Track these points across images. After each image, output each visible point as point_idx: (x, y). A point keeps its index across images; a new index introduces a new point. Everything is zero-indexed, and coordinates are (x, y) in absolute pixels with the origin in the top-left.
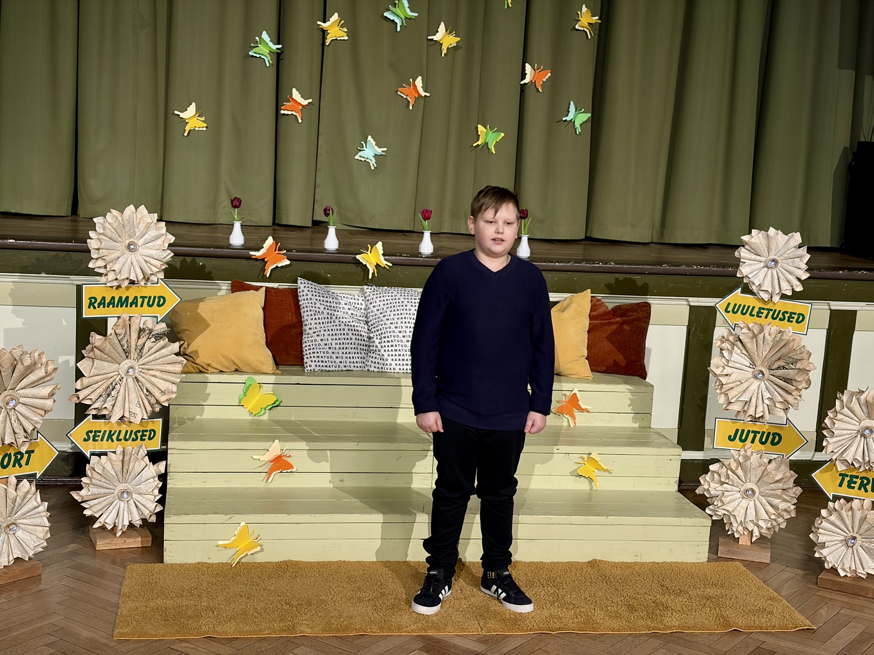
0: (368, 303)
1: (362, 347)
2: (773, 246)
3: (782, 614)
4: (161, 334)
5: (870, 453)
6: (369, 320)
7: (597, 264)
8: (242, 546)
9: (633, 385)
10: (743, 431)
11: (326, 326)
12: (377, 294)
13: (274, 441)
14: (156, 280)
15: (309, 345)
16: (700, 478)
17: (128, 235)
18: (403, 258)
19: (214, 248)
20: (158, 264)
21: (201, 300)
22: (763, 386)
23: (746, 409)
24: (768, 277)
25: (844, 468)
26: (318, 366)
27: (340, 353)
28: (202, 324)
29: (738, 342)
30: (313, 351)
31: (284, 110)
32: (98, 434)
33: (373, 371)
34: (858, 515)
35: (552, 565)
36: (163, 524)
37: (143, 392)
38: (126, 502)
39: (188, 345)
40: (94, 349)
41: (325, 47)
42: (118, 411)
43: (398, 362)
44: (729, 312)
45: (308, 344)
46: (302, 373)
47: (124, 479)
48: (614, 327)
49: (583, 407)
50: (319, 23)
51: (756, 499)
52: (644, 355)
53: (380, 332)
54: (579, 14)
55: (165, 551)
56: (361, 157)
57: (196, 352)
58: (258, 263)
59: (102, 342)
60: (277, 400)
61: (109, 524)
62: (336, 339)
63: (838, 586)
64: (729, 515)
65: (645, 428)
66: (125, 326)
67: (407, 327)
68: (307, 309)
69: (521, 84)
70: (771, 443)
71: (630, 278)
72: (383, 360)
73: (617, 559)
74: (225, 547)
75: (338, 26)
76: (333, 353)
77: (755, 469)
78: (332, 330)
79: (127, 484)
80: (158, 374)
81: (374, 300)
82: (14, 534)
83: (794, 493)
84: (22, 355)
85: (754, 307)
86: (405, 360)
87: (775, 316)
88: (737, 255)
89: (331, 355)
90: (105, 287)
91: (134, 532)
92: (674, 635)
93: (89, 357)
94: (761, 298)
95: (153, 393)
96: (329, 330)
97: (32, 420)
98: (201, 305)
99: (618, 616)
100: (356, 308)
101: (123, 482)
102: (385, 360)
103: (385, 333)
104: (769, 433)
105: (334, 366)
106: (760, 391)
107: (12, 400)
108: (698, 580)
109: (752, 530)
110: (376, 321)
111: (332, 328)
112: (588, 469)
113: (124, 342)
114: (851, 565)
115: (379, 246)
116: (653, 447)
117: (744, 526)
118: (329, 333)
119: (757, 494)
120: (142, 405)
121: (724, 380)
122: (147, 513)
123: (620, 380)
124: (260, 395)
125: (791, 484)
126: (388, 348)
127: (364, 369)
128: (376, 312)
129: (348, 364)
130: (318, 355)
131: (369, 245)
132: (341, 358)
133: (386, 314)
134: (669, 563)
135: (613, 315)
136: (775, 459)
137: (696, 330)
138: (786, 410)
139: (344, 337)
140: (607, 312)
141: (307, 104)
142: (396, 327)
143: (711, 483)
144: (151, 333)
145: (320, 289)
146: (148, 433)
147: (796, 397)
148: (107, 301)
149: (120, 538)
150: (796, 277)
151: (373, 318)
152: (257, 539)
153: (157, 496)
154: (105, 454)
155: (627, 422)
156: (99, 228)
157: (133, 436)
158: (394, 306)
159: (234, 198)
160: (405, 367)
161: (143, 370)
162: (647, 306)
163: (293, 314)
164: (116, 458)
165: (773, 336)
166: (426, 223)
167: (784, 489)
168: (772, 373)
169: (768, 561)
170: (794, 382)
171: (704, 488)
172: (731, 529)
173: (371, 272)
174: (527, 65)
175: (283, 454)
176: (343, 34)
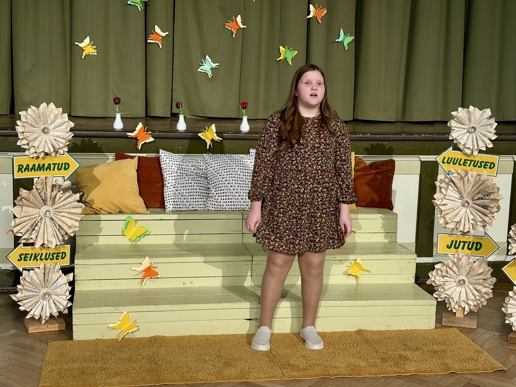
0: (207, 165)
1: (204, 194)
2: (473, 118)
3: (484, 361)
4: (67, 188)
6: (208, 176)
7: (358, 135)
8: (125, 327)
9: (384, 215)
10: (456, 241)
11: (179, 181)
12: (213, 159)
13: (145, 258)
14: (63, 153)
15: (168, 194)
16: (429, 274)
17: (43, 123)
18: (230, 134)
19: (103, 131)
20: (64, 141)
21: (95, 166)
22: (468, 211)
23: (457, 227)
24: (470, 139)
26: (174, 208)
27: (189, 198)
28: (96, 182)
29: (451, 183)
30: (171, 198)
31: (150, 40)
32: (27, 256)
33: (212, 210)
35: (332, 333)
36: (72, 314)
37: (56, 227)
38: (48, 301)
39: (87, 196)
40: (23, 199)
42: (40, 240)
43: (228, 204)
44: (445, 163)
45: (167, 193)
46: (164, 212)
47: (46, 285)
48: (371, 176)
51: (467, 287)
52: (391, 194)
53: (215, 184)
55: (74, 332)
56: (201, 69)
57: (93, 200)
58: (133, 140)
59: (28, 194)
60: (147, 231)
61: (36, 316)
62: (186, 190)
64: (449, 297)
65: (393, 242)
66: (42, 183)
67: (233, 180)
68: (166, 170)
69: (308, 19)
70: (475, 249)
71: (381, 144)
72: (218, 202)
73: (375, 329)
74: (114, 328)
76: (184, 199)
77: (465, 266)
78: (183, 183)
79: (48, 289)
80: (66, 215)
81: (211, 163)
83: (491, 282)
86: (233, 202)
87: (475, 165)
88: (449, 125)
89: (183, 200)
90: (28, 158)
91: (54, 320)
92: (412, 376)
93: (19, 205)
94: (465, 153)
95: (63, 228)
96: (181, 184)
98: (95, 169)
99: (375, 365)
100: (199, 169)
101: (45, 287)
102: (219, 202)
103: (218, 184)
104: (473, 243)
105: (185, 208)
106: (467, 215)
108: (429, 341)
109: (464, 307)
110: (212, 177)
112: (354, 270)
113: (42, 194)
115: (213, 127)
116: (398, 254)
117: (459, 304)
118: (181, 185)
119: (467, 283)
120: (56, 236)
121: (442, 208)
122: (62, 308)
123: (375, 211)
124: (136, 228)
125: (489, 275)
126: (221, 195)
127: (205, 209)
128: (212, 171)
129: (195, 206)
130: (174, 200)
132: (190, 202)
133: (219, 172)
134: (409, 330)
135: (370, 169)
136: (478, 259)
137: (425, 177)
138: (484, 226)
139: (191, 188)
140: (365, 166)
141: (165, 35)
142: (226, 181)
143: (436, 277)
144: (60, 188)
145: (174, 156)
146: (61, 255)
147: (491, 218)
148: (30, 167)
149: (44, 325)
150: (488, 138)
151: (210, 175)
152: (135, 322)
154: (33, 269)
155: (380, 239)
156: (23, 119)
157: (51, 257)
158: (224, 167)
159: (116, 98)
160: (232, 207)
161: (56, 213)
162: (392, 162)
163: (157, 173)
164: (40, 272)
165: (474, 178)
166: (244, 111)
167: (484, 279)
168: (474, 202)
169: (475, 327)
170: (489, 208)
171: (431, 280)
172: (451, 307)
173: (208, 144)
174: (311, 5)
175: (151, 266)
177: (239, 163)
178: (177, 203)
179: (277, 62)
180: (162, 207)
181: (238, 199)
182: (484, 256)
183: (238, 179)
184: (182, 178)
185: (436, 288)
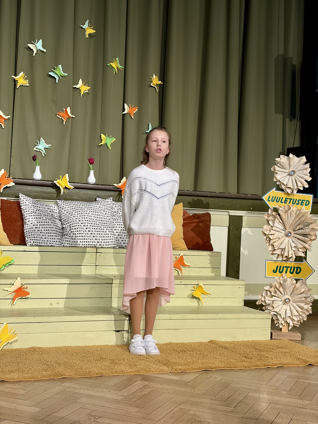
0: (61, 209)
1: (59, 233)
2: (292, 164)
8: (4, 338)
9: (211, 252)
10: (281, 267)
11: (38, 220)
12: (66, 204)
15: (29, 231)
22: (290, 240)
23: (282, 253)
24: (290, 181)
26: (35, 242)
27: (47, 235)
29: (278, 216)
30: (31, 234)
33: (67, 246)
41: (16, 90)
43: (81, 241)
44: (270, 201)
45: (27, 230)
48: (195, 224)
49: (186, 264)
50: (12, 76)
51: (291, 304)
53: (69, 224)
54: (152, 79)
56: (37, 148)
60: (13, 261)
62: (44, 228)
64: (277, 314)
65: (218, 276)
67: (85, 220)
68: (26, 210)
69: (123, 114)
70: (296, 273)
71: (200, 199)
72: (73, 239)
73: (223, 340)
75: (23, 79)
76: (43, 235)
77: (290, 286)
81: (64, 207)
83: (310, 300)
85: (282, 198)
86: (86, 239)
87: (294, 203)
88: (272, 170)
94: (286, 192)
96: (40, 222)
100: (54, 212)
102: (74, 239)
103: (73, 224)
104: (294, 267)
105: (44, 243)
106: (290, 243)
109: (289, 323)
110: (66, 218)
111: (42, 221)
112: (197, 294)
115: (67, 176)
117: (285, 320)
118: (40, 224)
119: (291, 301)
121: (271, 237)
124: (1, 257)
125: (309, 295)
126: (75, 232)
127: (61, 246)
128: (66, 213)
129: (52, 242)
130: (34, 236)
131: (61, 176)
132: (48, 238)
133: (73, 214)
134: (251, 341)
135: (193, 218)
136: (299, 281)
137: (233, 229)
139: (49, 226)
140: (189, 217)
142: (79, 221)
143: (266, 297)
150: (305, 180)
151: (64, 217)
152: (14, 333)
155: (208, 273)
158: (77, 210)
160: (86, 243)
162: (209, 215)
163: (17, 214)
165: (295, 212)
166: (91, 166)
167: (305, 298)
168: (295, 232)
169: (300, 339)
170: (309, 236)
171: (261, 300)
172: (278, 322)
173: (62, 190)
174: (125, 104)
175: (22, 287)
176: (26, 83)
177: (90, 207)
178: (37, 239)
180: (21, 243)
181: (90, 236)
182: (303, 279)
183: (90, 220)
185: (265, 307)
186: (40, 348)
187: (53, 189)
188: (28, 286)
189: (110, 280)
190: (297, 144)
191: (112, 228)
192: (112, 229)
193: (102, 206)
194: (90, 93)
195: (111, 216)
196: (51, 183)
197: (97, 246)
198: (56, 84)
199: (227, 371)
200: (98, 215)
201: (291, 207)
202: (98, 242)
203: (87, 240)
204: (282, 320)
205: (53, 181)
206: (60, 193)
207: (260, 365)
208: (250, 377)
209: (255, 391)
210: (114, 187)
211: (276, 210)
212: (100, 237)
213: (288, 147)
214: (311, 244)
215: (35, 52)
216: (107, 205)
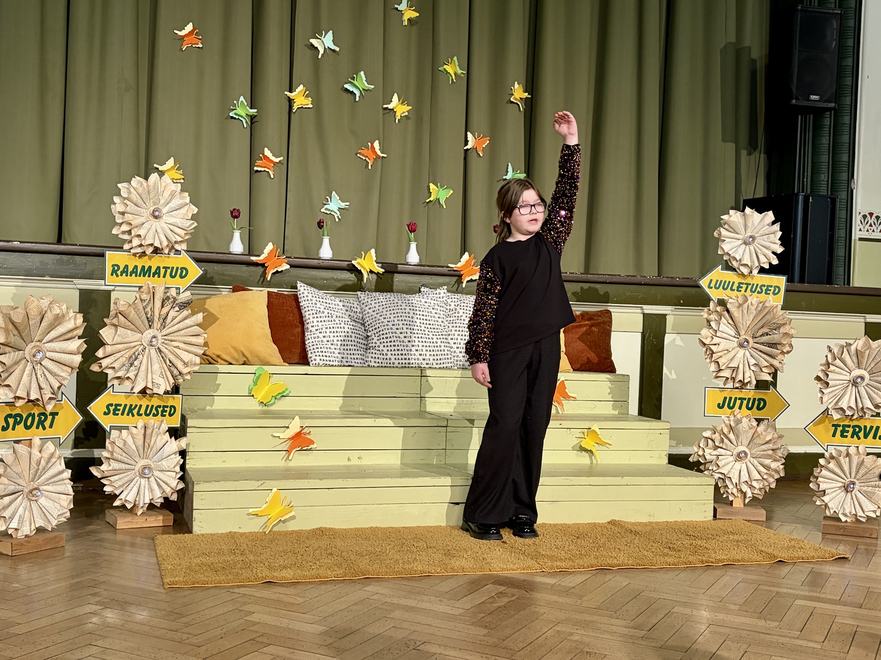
0: (364, 306)
1: (361, 346)
2: (750, 224)
4: (185, 303)
5: (864, 400)
6: (366, 320)
8: (274, 513)
9: (611, 375)
10: (731, 398)
11: (327, 324)
12: (372, 297)
13: (293, 419)
15: (313, 342)
17: (153, 202)
19: (217, 253)
20: (182, 232)
21: (207, 298)
22: (747, 353)
23: (734, 376)
24: (747, 252)
25: (839, 417)
26: (322, 360)
27: (342, 349)
28: (211, 318)
29: (725, 312)
30: (317, 346)
31: (257, 166)
32: (118, 408)
33: (373, 366)
34: (855, 460)
37: (166, 363)
38: (147, 479)
40: (119, 314)
41: (292, 114)
42: (141, 381)
43: (397, 357)
44: (711, 288)
45: (311, 341)
47: (145, 455)
48: (585, 329)
49: (569, 394)
50: (286, 93)
51: (748, 463)
53: (378, 330)
54: (512, 89)
55: (195, 521)
56: (326, 209)
58: (261, 269)
59: (126, 308)
60: (287, 389)
61: (129, 502)
62: (337, 336)
63: (842, 531)
64: (725, 477)
66: (149, 292)
67: (403, 324)
68: (308, 309)
69: (465, 150)
70: (757, 408)
71: (593, 287)
72: (383, 354)
73: (633, 520)
74: (258, 515)
75: (303, 96)
76: (335, 349)
77: (747, 431)
78: (333, 328)
79: (148, 460)
80: (182, 345)
81: (369, 303)
82: (36, 501)
83: (782, 453)
84: (50, 304)
85: (734, 283)
87: (753, 290)
88: (716, 235)
89: (334, 350)
90: (128, 255)
91: (156, 511)
93: (112, 324)
94: (740, 273)
95: (176, 365)
96: (330, 328)
97: (59, 376)
98: (208, 301)
100: (353, 310)
101: (145, 457)
102: (385, 354)
103: (383, 330)
104: (754, 399)
105: (337, 361)
106: (746, 358)
107: (39, 353)
109: (746, 492)
110: (373, 320)
111: (333, 325)
112: (588, 444)
113: (148, 309)
114: (851, 509)
115: (372, 253)
117: (738, 487)
119: (749, 456)
120: (165, 376)
121: (713, 348)
122: (168, 490)
124: (269, 385)
125: (779, 444)
126: (387, 344)
127: (364, 365)
128: (372, 313)
129: (350, 360)
130: (321, 350)
131: (363, 252)
132: (343, 354)
133: (383, 314)
135: (582, 319)
137: (650, 336)
139: (345, 334)
141: (278, 161)
142: (393, 325)
143: (705, 449)
144: (174, 302)
145: (319, 293)
146: (168, 409)
147: (780, 361)
148: (130, 269)
149: (140, 517)
150: (772, 251)
151: (369, 318)
152: (289, 505)
153: (179, 472)
154: (127, 428)
156: (124, 194)
157: (154, 411)
158: (389, 307)
159: (234, 210)
160: (404, 361)
161: (166, 342)
162: (608, 313)
163: (294, 315)
164: (139, 433)
165: (755, 306)
166: (412, 235)
167: (773, 450)
168: (756, 340)
169: (764, 519)
170: (779, 347)
171: (698, 455)
172: (727, 492)
173: (365, 276)
174: (468, 133)
175: (302, 432)
176: (308, 103)
177: (410, 302)
178: (326, 354)
179: (425, 204)
180: (301, 362)
181: (411, 350)
182: (770, 418)
183: (411, 323)
184: (331, 321)
185: (703, 466)
186: (331, 529)
187: (352, 273)
188: (311, 429)
189: (443, 420)
190: (760, 193)
191: (446, 337)
192: (446, 339)
193: (429, 300)
194: (410, 116)
195: (444, 317)
196: (348, 265)
197: (422, 366)
198: (356, 103)
199: (638, 570)
200: (423, 315)
201: (748, 297)
202: (424, 359)
203: (405, 357)
204: (732, 487)
205: (351, 261)
206: (362, 280)
207: (694, 561)
208: (677, 582)
209: (685, 604)
210: (449, 269)
211: (722, 303)
212: (427, 351)
213: (744, 199)
214: (783, 360)
215: (322, 52)
216: (438, 299)
